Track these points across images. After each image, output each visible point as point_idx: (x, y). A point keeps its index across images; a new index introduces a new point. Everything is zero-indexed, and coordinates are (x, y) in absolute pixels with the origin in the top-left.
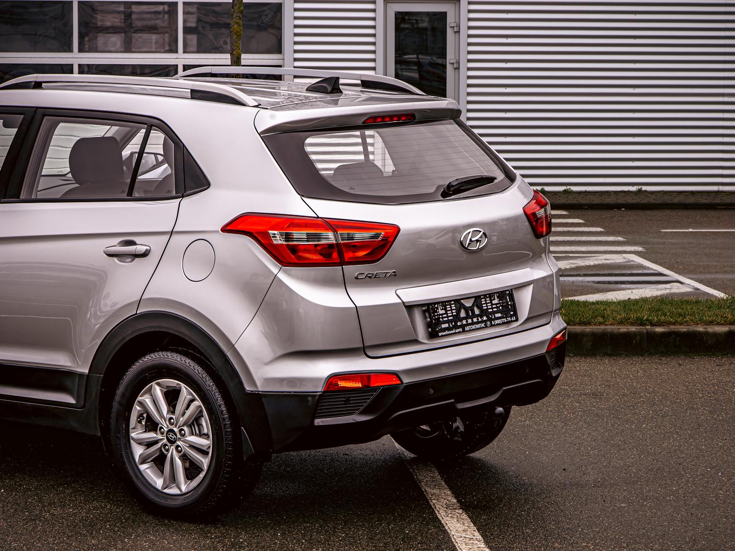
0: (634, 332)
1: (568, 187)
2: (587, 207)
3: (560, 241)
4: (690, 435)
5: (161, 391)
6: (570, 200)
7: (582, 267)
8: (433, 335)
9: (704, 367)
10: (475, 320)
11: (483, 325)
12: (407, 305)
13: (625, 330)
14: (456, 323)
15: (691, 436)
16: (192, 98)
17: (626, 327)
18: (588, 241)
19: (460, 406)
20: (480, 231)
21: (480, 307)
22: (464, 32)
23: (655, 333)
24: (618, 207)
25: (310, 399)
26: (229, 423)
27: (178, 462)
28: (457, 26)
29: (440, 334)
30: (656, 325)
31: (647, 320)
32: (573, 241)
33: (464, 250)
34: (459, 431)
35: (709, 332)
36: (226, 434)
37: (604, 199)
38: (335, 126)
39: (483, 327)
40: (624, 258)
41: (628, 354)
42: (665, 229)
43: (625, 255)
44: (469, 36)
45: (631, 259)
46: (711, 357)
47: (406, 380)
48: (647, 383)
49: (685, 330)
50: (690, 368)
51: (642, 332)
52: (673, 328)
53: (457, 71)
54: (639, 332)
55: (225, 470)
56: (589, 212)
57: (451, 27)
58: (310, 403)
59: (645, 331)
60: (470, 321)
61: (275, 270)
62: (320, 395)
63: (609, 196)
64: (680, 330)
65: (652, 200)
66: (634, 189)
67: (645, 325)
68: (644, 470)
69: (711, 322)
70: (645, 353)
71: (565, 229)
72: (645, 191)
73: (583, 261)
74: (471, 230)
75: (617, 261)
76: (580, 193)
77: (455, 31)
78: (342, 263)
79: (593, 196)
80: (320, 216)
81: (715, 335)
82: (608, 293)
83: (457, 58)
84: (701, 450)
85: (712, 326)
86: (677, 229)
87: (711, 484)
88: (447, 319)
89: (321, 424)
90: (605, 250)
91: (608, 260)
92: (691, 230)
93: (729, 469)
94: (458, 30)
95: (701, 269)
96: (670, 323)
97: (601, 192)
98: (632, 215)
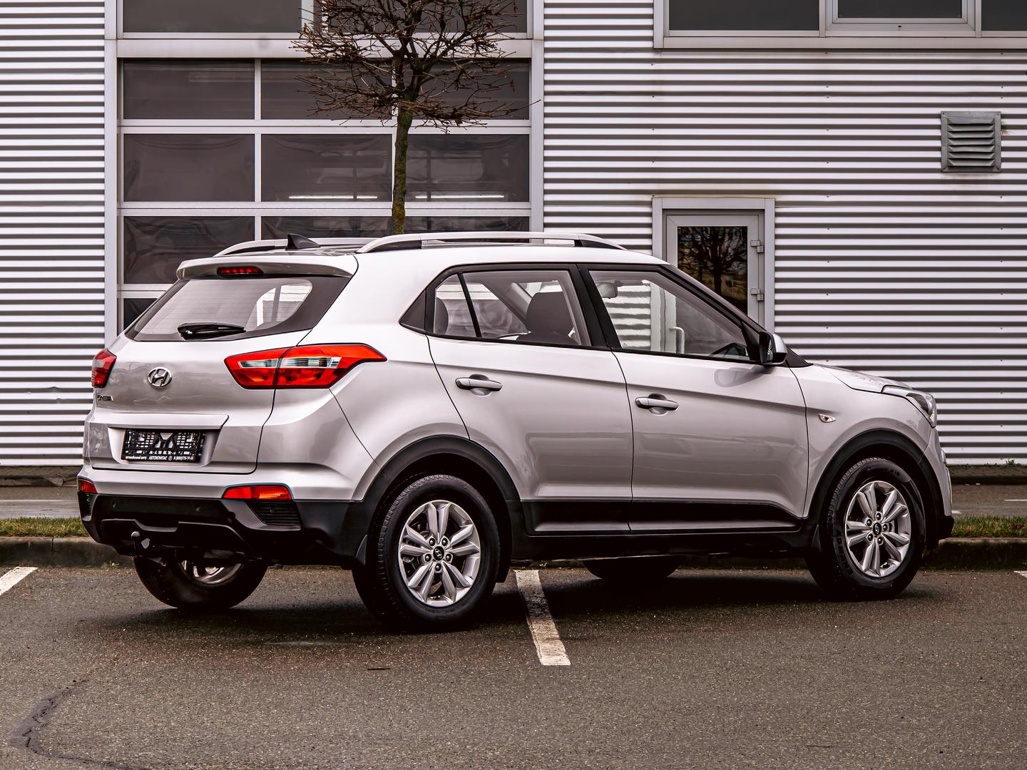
10: (166, 452)
11: (165, 458)
14: (149, 452)
21: (174, 442)
22: (770, 252)
28: (760, 245)
33: (151, 385)
39: (164, 461)
44: (777, 258)
53: (761, 305)
57: (753, 247)
60: (161, 452)
65: (1019, 473)
66: (1003, 462)
72: (1019, 465)
77: (759, 251)
83: (761, 287)
88: (143, 446)
94: (762, 251)
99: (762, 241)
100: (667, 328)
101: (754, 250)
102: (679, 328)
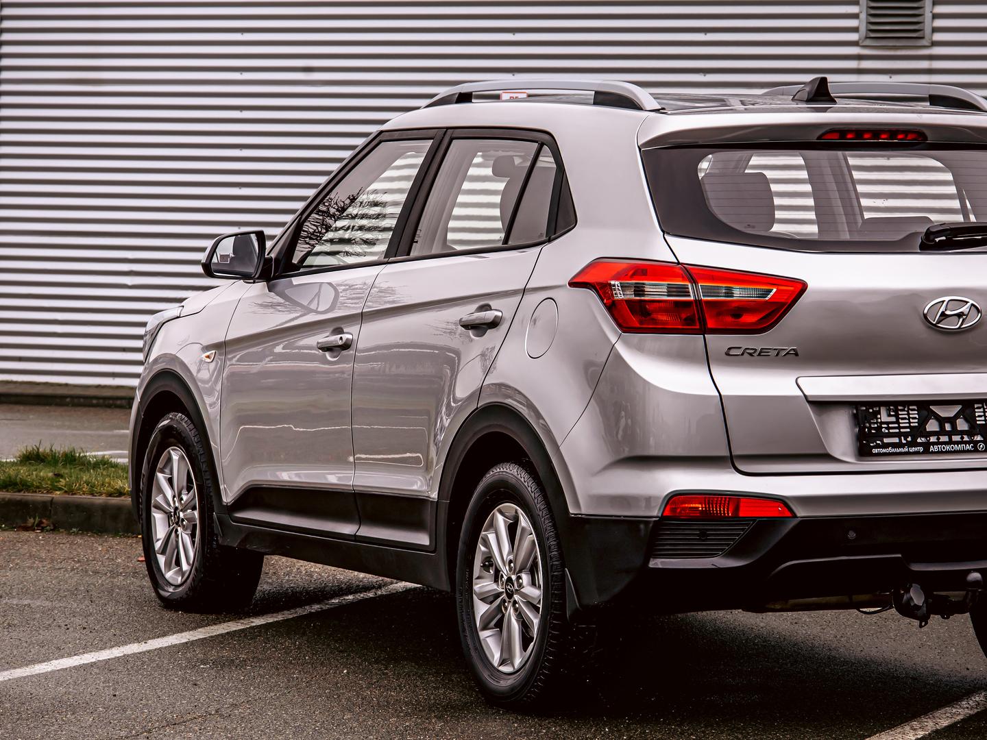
5: (505, 522)
8: (863, 452)
10: (956, 438)
11: (969, 447)
12: (810, 400)
14: (914, 439)
16: (596, 103)
19: (916, 567)
20: (967, 302)
21: (971, 420)
25: (642, 526)
26: (557, 563)
27: (515, 626)
29: (875, 451)
33: (930, 327)
34: (912, 604)
36: (552, 580)
38: (766, 140)
39: (968, 451)
47: (801, 512)
55: (549, 633)
58: (643, 533)
60: (944, 439)
61: (613, 339)
62: (655, 521)
74: (947, 299)
78: (704, 331)
80: (681, 261)
88: (898, 431)
89: (660, 567)
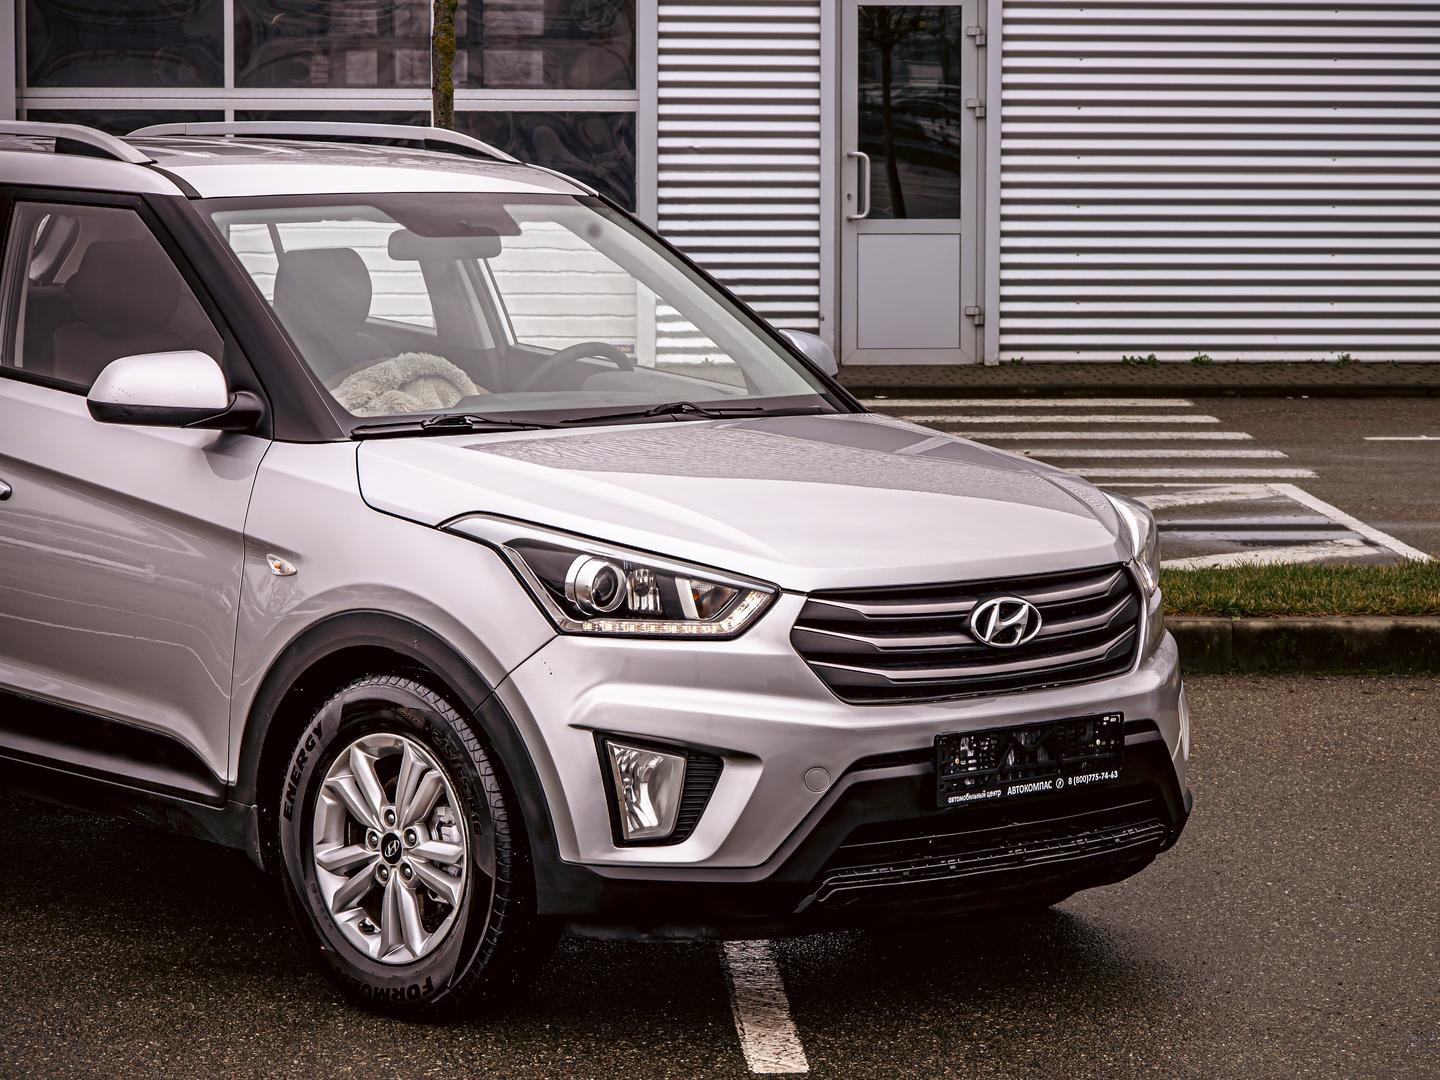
0: (1208, 628)
1: (1203, 354)
2: (1233, 393)
3: (1157, 458)
4: (1259, 820)
6: (1205, 379)
7: (1180, 507)
9: (1337, 696)
13: (1190, 624)
15: (1259, 823)
17: (1193, 619)
18: (1211, 458)
22: (994, 45)
23: (1249, 630)
24: (1295, 392)
28: (981, 35)
30: (1252, 616)
31: (1236, 605)
32: (1182, 458)
35: (1354, 629)
37: (1268, 377)
40: (1270, 491)
41: (1196, 671)
42: (1373, 436)
43: (1273, 486)
44: (1006, 54)
45: (1283, 492)
46: (1356, 678)
48: (1214, 724)
49: (1308, 624)
50: (1309, 697)
51: (1224, 628)
52: (1285, 621)
53: (981, 123)
54: (1218, 629)
56: (1236, 403)
57: (970, 36)
59: (1229, 626)
63: (1283, 370)
64: (1299, 624)
65: (1364, 379)
66: (1334, 356)
67: (1231, 614)
68: (1145, 883)
69: (1360, 611)
70: (1229, 669)
71: (1175, 435)
72: (1357, 362)
73: (1186, 496)
75: (1253, 497)
76: (1226, 364)
77: (978, 43)
79: (1249, 371)
81: (1365, 634)
82: (1209, 557)
83: (982, 97)
84: (1269, 849)
85: (1361, 618)
86: (1397, 436)
87: (1263, 909)
90: (1238, 475)
91: (1236, 494)
92: (1424, 438)
93: (1308, 884)
94: (983, 43)
95: (1413, 513)
96: (1280, 612)
97: (1268, 363)
98: (1319, 407)
99: (984, 29)
100: (844, 154)
101: (971, 40)
102: (862, 154)
